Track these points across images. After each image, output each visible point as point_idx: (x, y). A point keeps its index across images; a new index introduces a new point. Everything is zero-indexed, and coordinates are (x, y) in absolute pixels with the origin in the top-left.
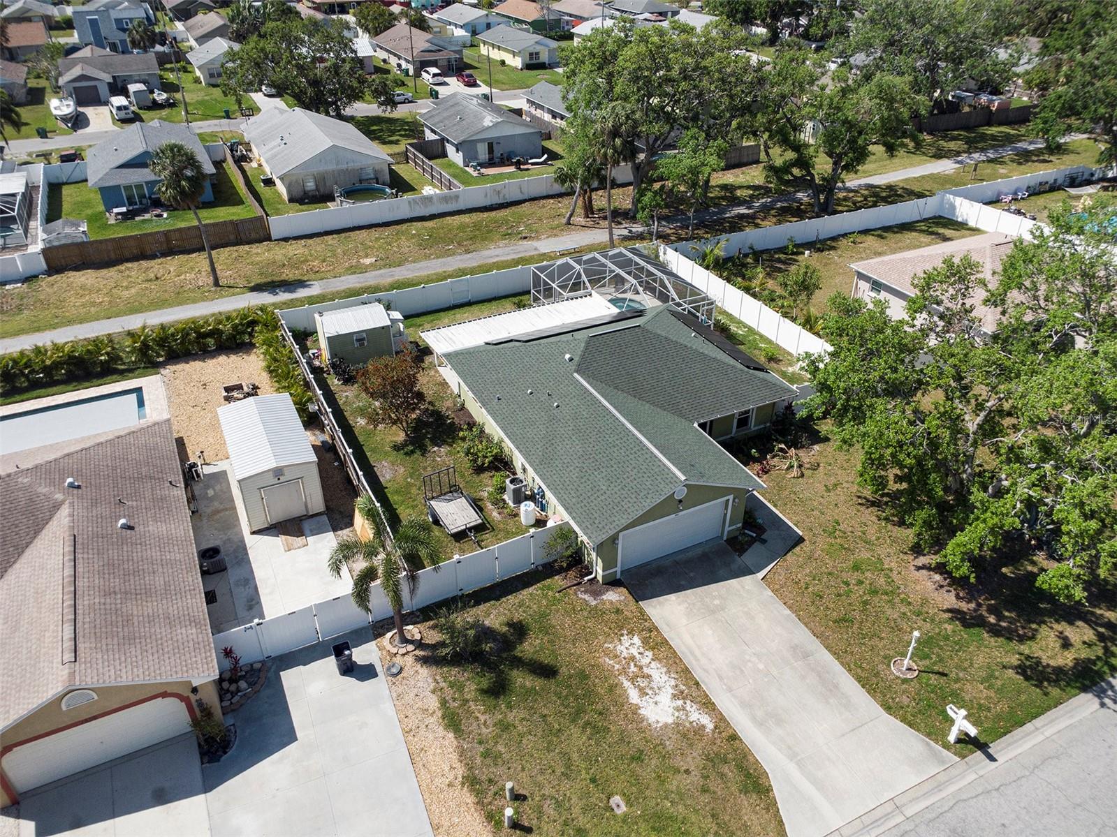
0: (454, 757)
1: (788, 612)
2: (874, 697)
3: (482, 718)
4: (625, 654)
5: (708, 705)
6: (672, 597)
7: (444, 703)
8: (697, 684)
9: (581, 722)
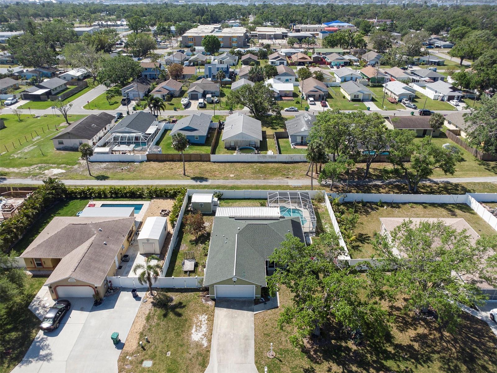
0: (142, 326)
1: (253, 326)
2: (255, 358)
3: (155, 320)
4: (200, 319)
5: (210, 341)
6: (225, 309)
7: (150, 313)
8: (212, 334)
9: (176, 331)
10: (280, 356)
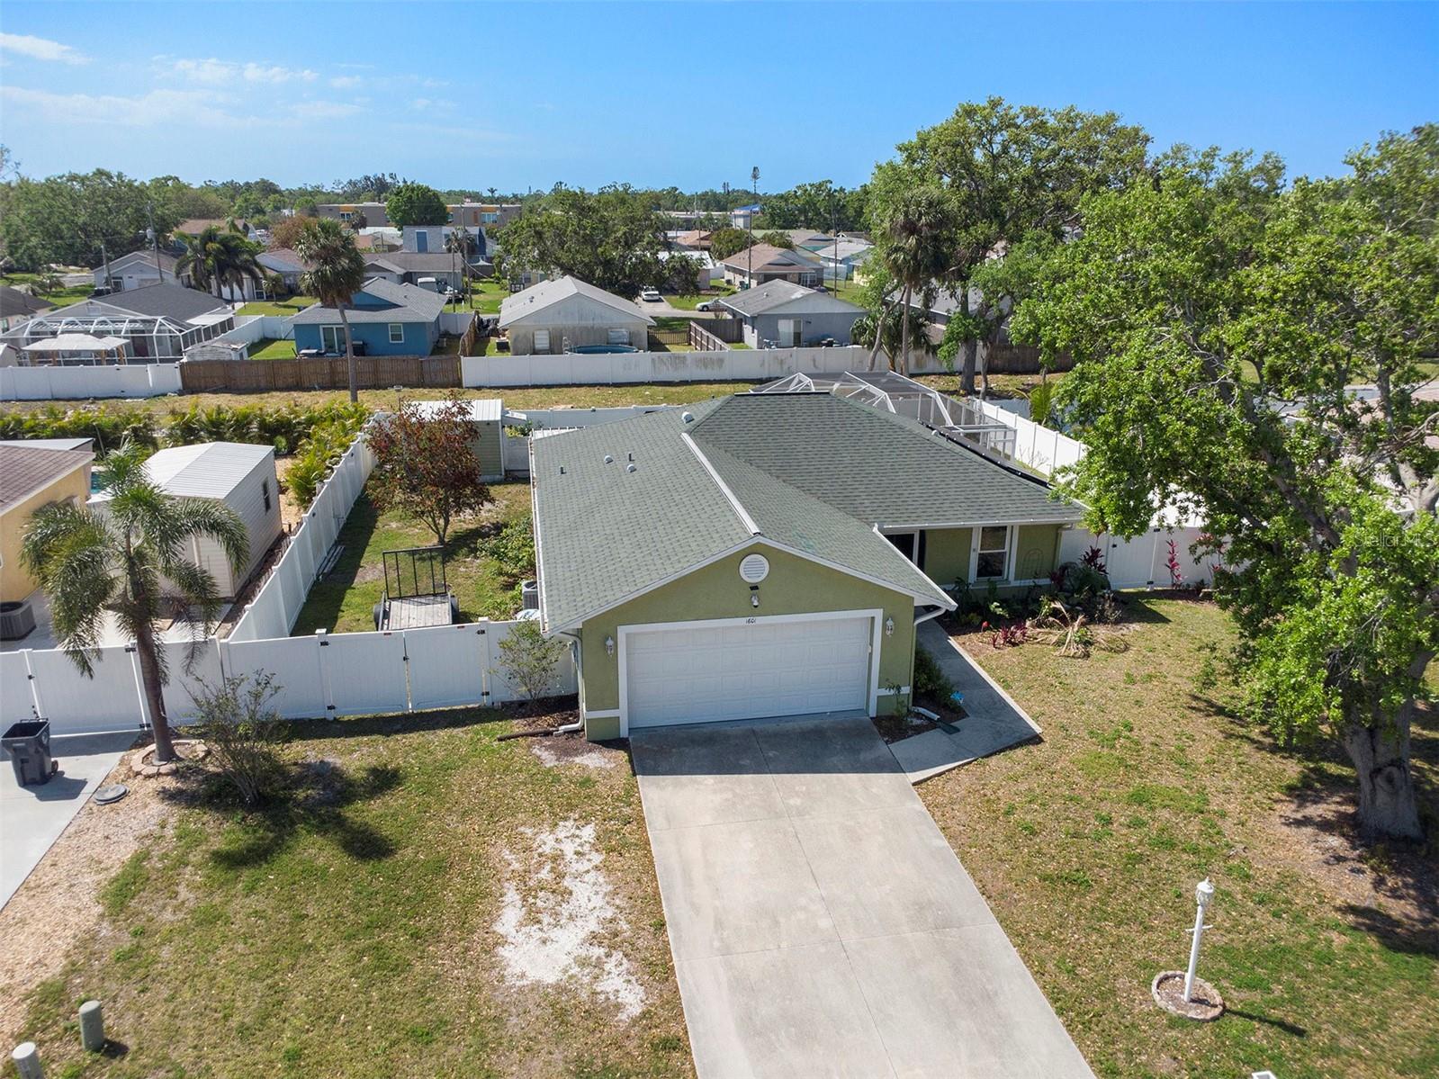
0: (64, 943)
1: (944, 843)
3: (184, 893)
4: (547, 849)
5: (658, 970)
7: (141, 858)
8: (661, 926)
9: (363, 943)
10: (1256, 997)
